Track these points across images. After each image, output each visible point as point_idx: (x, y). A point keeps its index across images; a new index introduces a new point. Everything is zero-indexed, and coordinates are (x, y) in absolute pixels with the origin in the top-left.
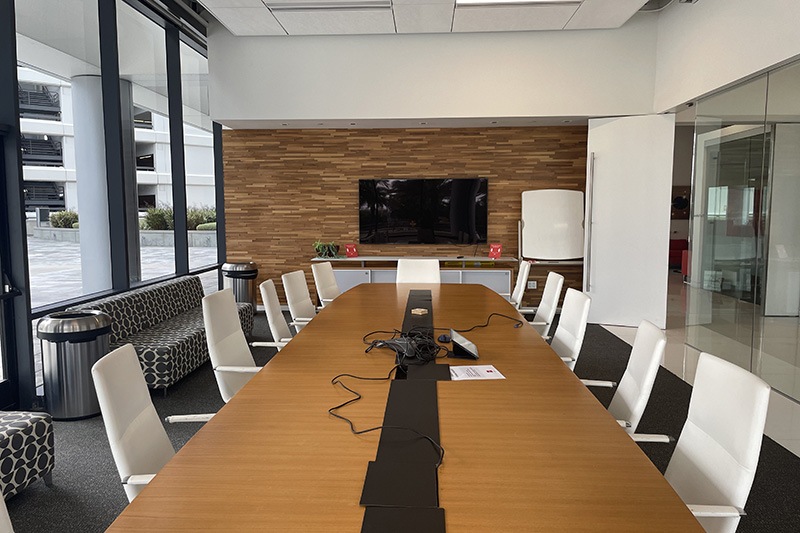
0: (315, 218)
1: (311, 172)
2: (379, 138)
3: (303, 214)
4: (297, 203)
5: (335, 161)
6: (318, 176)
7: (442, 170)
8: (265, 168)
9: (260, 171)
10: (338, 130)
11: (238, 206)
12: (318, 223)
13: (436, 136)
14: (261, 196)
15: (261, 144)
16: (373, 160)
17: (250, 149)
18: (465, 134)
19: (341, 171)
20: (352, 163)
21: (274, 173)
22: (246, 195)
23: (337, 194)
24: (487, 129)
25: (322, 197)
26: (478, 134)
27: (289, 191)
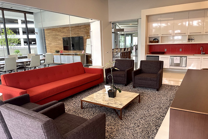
0: (58, 45)
1: (57, 36)
2: (65, 29)
3: (56, 45)
4: (55, 42)
5: (60, 34)
6: (57, 37)
7: (76, 35)
8: (50, 36)
9: (50, 37)
10: (60, 28)
11: (47, 43)
12: (58, 46)
13: (74, 28)
14: (50, 41)
15: (49, 31)
16: (65, 33)
17: (48, 32)
18: (79, 27)
19: (61, 36)
20: (62, 34)
21: (52, 37)
22: (48, 41)
23: (60, 41)
24: (82, 26)
25: (58, 41)
26: (81, 27)
27: (54, 40)
